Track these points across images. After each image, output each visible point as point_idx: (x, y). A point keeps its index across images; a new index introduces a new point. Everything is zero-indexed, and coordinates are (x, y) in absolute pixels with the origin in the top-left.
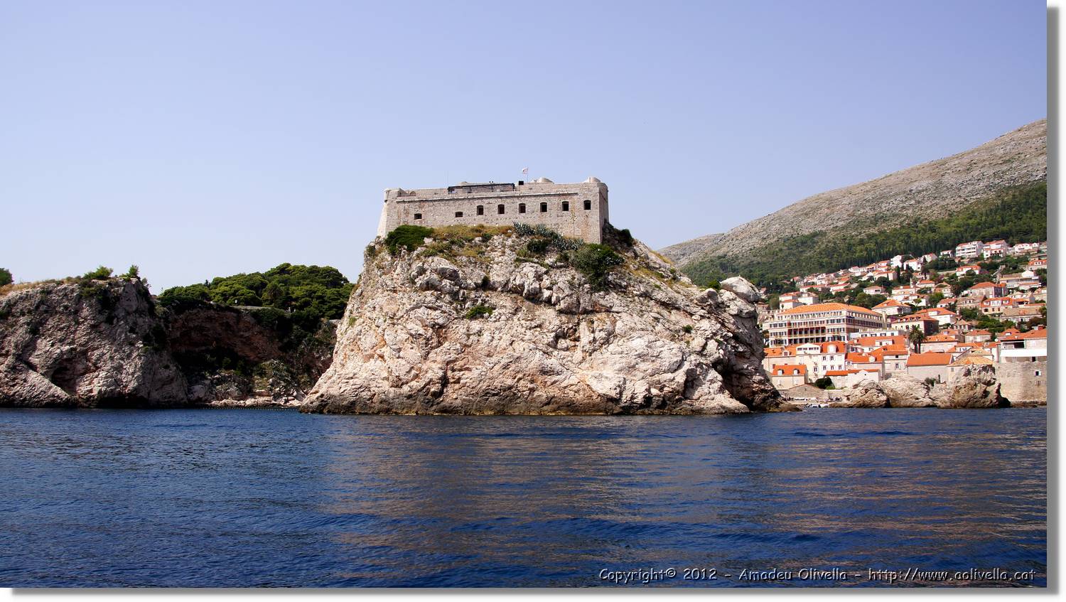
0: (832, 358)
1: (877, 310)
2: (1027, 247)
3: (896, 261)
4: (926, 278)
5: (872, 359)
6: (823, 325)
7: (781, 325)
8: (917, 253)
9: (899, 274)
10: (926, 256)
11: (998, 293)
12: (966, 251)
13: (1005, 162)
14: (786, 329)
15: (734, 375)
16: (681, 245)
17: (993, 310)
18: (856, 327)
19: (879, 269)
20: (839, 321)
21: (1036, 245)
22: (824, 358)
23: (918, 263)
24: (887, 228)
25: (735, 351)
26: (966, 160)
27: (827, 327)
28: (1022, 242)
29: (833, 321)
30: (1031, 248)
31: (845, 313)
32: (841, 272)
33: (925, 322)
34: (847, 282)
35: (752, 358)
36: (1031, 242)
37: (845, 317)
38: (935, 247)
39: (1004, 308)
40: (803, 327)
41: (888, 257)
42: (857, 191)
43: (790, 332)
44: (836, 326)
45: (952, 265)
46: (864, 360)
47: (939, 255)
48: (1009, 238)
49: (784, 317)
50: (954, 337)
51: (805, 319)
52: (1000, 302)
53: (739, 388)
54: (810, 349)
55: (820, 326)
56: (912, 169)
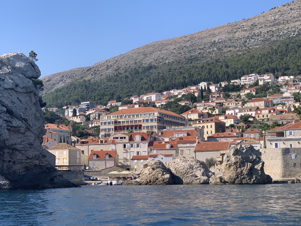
0: (138, 146)
1: (184, 115)
2: (287, 78)
3: (203, 85)
4: (220, 96)
5: (168, 146)
6: (140, 124)
7: (109, 123)
8: (217, 81)
9: (202, 94)
10: (221, 83)
11: (267, 106)
12: (247, 80)
13: (274, 25)
14: (112, 126)
17: (263, 116)
18: (165, 125)
19: (190, 91)
20: (152, 120)
21: (292, 77)
22: (132, 146)
23: (216, 87)
24: (199, 64)
26: (250, 24)
27: (143, 125)
28: (284, 75)
29: (147, 120)
30: (289, 79)
31: (156, 114)
32: (165, 93)
33: (216, 124)
34: (167, 98)
36: (289, 75)
37: (156, 118)
38: (228, 77)
39: (269, 115)
40: (126, 124)
41: (196, 83)
43: (116, 129)
44: (150, 124)
45: (238, 88)
46: (163, 148)
47: (230, 82)
48: (275, 72)
49: (112, 117)
50: (235, 134)
51: (127, 119)
52: (268, 111)
54: (121, 138)
55: (138, 124)
56: (216, 28)
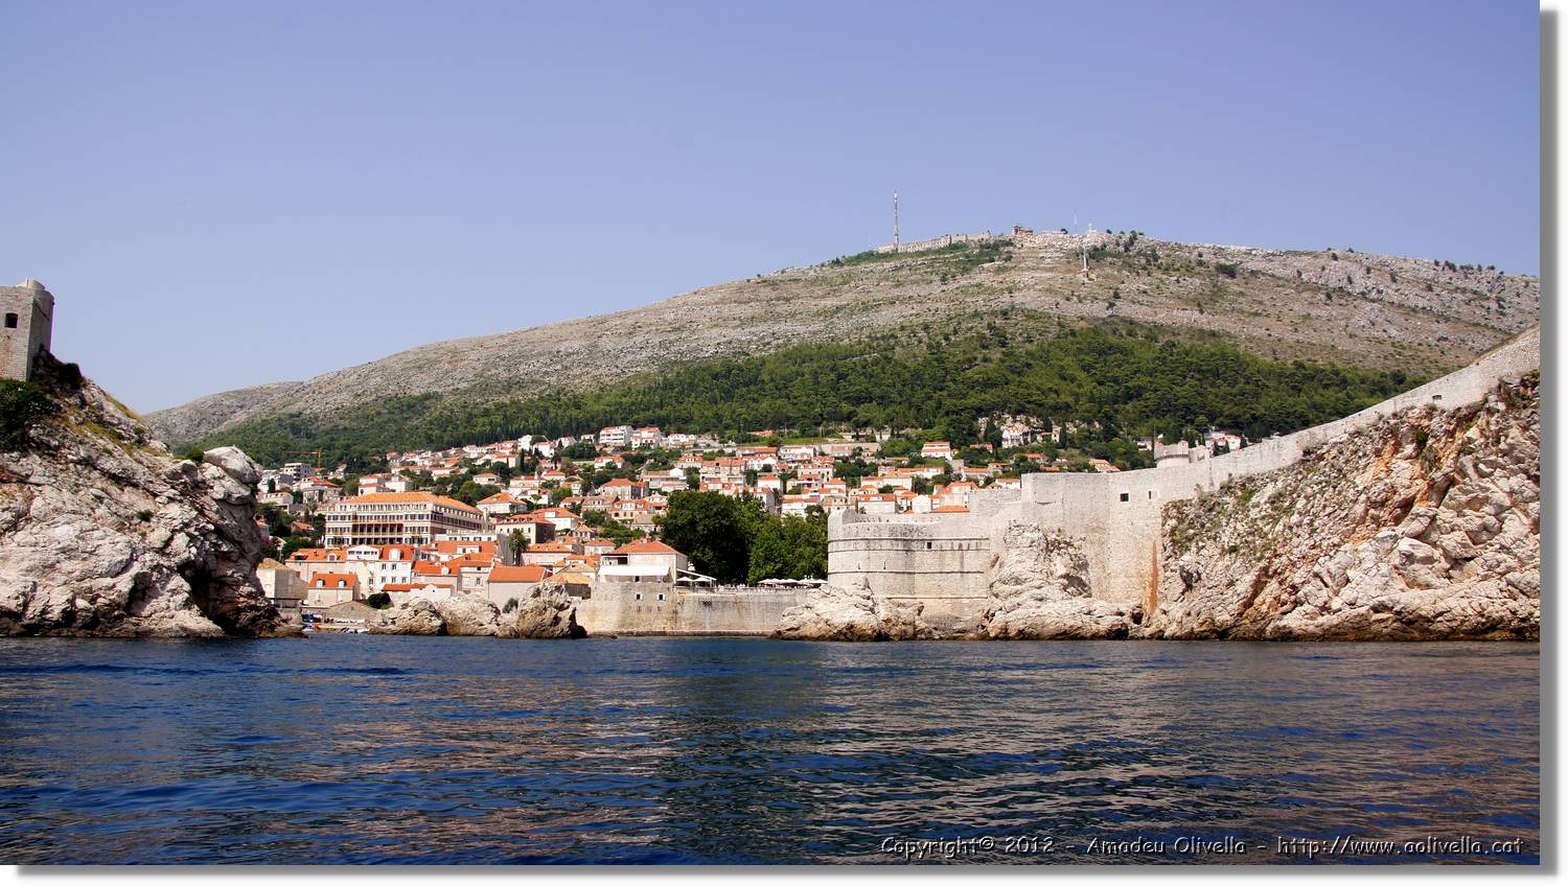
0: (394, 567)
1: (482, 506)
2: (683, 438)
3: (525, 442)
4: (556, 467)
5: (445, 570)
6: (400, 522)
7: (343, 518)
8: (553, 434)
9: (522, 460)
10: (563, 439)
11: (635, 494)
12: (612, 437)
13: (675, 330)
14: (350, 525)
15: (212, 585)
16: (239, 392)
17: (625, 515)
18: (444, 527)
19: (502, 451)
20: (421, 517)
21: (693, 437)
22: (384, 566)
23: (551, 448)
24: (521, 397)
25: (216, 550)
26: (630, 321)
27: (405, 525)
28: (679, 432)
29: (413, 517)
30: (687, 440)
31: (430, 507)
32: (452, 451)
33: (537, 524)
34: (456, 465)
35: (242, 562)
36: (686, 432)
37: (430, 513)
38: (578, 428)
39: (636, 513)
40: (373, 522)
41: (515, 436)
42: (489, 344)
43: (355, 528)
44: (417, 524)
45: (592, 454)
46: (436, 572)
47: (578, 439)
48: (664, 425)
49: (348, 507)
50: (570, 547)
51: (377, 512)
52: (634, 505)
53: (218, 602)
54: (365, 553)
55: (397, 522)
56: (564, 324)
